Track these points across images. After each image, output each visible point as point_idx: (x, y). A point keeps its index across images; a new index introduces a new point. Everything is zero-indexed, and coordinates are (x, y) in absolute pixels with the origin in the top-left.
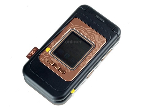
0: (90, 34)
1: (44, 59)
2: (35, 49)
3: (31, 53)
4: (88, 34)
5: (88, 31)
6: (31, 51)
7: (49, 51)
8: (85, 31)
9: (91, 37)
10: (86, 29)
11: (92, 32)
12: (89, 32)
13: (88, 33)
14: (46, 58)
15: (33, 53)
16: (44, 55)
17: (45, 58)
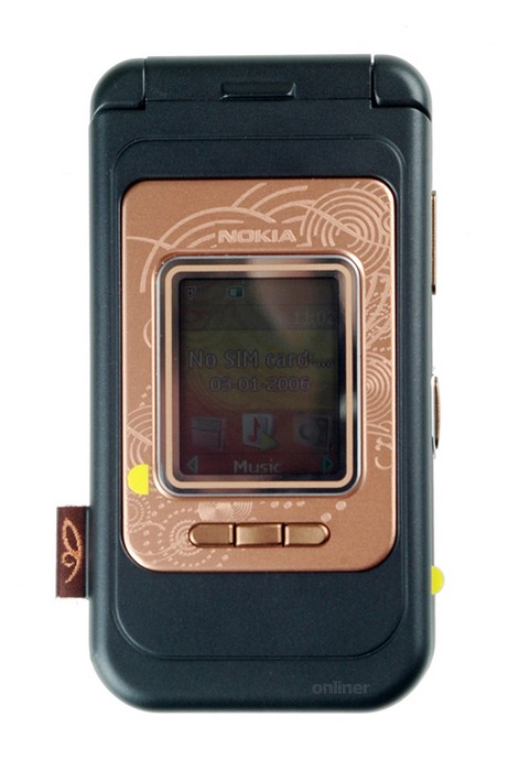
0: (279, 216)
1: (167, 544)
2: (68, 523)
3: (70, 559)
4: (272, 227)
5: (252, 212)
6: (61, 549)
7: (152, 486)
8: (239, 227)
9: (296, 233)
10: (234, 208)
11: (281, 200)
12: (263, 209)
13: (262, 226)
14: (169, 527)
15: (75, 548)
16: (150, 523)
17: (166, 535)
